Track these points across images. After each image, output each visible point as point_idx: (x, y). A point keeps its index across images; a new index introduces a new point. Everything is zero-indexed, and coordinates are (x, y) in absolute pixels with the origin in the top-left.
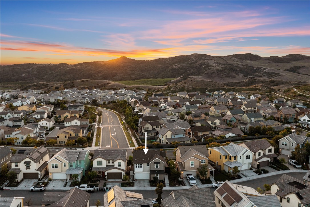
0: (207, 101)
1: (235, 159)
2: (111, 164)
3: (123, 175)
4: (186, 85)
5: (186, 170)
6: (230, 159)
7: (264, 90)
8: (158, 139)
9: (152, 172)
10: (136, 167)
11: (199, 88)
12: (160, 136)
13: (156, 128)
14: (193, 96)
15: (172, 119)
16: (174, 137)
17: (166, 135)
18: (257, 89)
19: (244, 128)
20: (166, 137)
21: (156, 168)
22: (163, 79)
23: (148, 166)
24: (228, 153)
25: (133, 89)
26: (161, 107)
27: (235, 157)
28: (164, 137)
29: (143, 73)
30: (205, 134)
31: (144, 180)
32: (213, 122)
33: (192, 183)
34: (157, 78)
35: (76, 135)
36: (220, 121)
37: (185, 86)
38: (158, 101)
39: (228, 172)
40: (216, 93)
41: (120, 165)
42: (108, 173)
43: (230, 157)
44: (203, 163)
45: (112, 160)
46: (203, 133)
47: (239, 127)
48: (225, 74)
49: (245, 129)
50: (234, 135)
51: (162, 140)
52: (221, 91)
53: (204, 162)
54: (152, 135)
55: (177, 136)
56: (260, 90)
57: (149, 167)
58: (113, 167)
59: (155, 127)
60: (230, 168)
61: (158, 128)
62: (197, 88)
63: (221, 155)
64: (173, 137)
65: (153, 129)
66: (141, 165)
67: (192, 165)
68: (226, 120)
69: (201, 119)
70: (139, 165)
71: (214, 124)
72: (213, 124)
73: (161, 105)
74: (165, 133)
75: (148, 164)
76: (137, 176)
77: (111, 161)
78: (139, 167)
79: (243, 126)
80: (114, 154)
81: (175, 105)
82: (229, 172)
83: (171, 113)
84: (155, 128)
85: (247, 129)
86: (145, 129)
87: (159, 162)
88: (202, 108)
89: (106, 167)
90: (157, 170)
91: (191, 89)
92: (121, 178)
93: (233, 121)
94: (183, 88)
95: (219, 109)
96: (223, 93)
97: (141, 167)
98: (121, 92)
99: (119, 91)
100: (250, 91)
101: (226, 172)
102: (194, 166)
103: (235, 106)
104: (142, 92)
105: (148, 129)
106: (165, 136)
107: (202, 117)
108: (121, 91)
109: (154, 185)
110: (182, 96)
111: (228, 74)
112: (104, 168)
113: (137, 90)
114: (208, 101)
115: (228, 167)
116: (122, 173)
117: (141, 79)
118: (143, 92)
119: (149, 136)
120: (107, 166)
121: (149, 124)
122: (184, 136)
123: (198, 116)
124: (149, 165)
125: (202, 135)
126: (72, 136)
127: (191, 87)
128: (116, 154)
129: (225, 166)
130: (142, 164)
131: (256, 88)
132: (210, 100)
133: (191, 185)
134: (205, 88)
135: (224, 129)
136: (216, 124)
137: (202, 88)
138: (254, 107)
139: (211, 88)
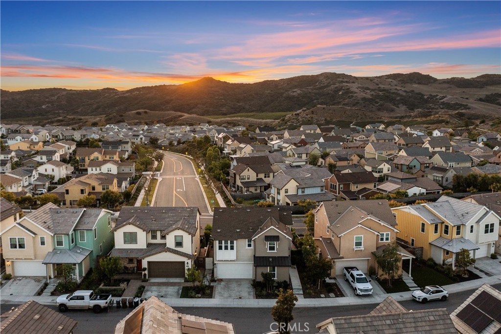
0: (354, 138)
1: (458, 233)
2: (159, 240)
3: (186, 268)
4: (313, 116)
5: (343, 258)
6: (446, 232)
7: (454, 122)
8: (269, 198)
9: (259, 261)
10: (220, 248)
11: (338, 121)
12: (273, 191)
13: (265, 177)
14: (328, 132)
15: (295, 164)
16: (303, 192)
17: (286, 187)
18: (442, 121)
19: (442, 177)
20: (286, 191)
21: (268, 251)
22: (273, 113)
23: (249, 245)
24: (439, 218)
25: (223, 125)
26: (272, 146)
27: (459, 228)
28: (282, 192)
29: (241, 104)
30: (365, 188)
31: (238, 281)
32: (376, 168)
33: (361, 290)
34: (263, 111)
35: (103, 189)
36: (390, 167)
37: (312, 118)
38: (266, 138)
39: (441, 263)
40: (369, 128)
41: (179, 244)
42: (149, 263)
43: (447, 227)
44: (385, 241)
45: (161, 231)
46: (361, 187)
47: (430, 177)
48: (377, 105)
49: (444, 180)
50: (424, 191)
51: (277, 199)
52: (378, 124)
53: (387, 239)
54: (256, 190)
55: (308, 191)
56: (447, 123)
57: (252, 247)
58: (163, 248)
59: (262, 176)
60: (448, 252)
61: (269, 177)
62: (334, 120)
63: (423, 225)
64: (300, 193)
65: (259, 180)
66: (232, 243)
67: (358, 244)
68: (401, 164)
69: (351, 164)
70: (226, 243)
71: (379, 172)
72: (376, 172)
73: (273, 143)
74: (285, 183)
75: (250, 241)
76: (222, 272)
77: (159, 234)
78: (226, 248)
79: (439, 175)
80: (168, 217)
81: (299, 143)
82: (444, 264)
83: (291, 154)
84: (263, 178)
85: (447, 180)
86: (243, 179)
87: (278, 236)
88: (350, 148)
89: (145, 247)
90: (272, 257)
91: (322, 122)
92: (182, 275)
93: (415, 166)
94: (309, 120)
95: (382, 149)
96: (380, 128)
97: (232, 248)
98: (202, 129)
99: (198, 128)
100: (429, 125)
101: (437, 262)
102: (362, 248)
103: (409, 145)
104: (238, 129)
105: (248, 179)
106: (284, 189)
107: (352, 160)
108: (202, 127)
109: (264, 292)
110: (309, 131)
111: (381, 105)
112: (142, 249)
113: (229, 126)
114: (358, 139)
115: (442, 251)
116: (184, 263)
117: (236, 113)
119: (251, 192)
120: (149, 245)
121: (250, 169)
122: (322, 190)
123: (346, 159)
124: (252, 243)
125: (358, 189)
126: (96, 191)
127: (323, 119)
128: (173, 216)
129: (433, 249)
130: (235, 242)
131: (440, 119)
132: (361, 137)
133: (358, 295)
134: (347, 120)
135: (402, 179)
136: (382, 172)
137: (343, 121)
138: (446, 147)
139: (359, 121)
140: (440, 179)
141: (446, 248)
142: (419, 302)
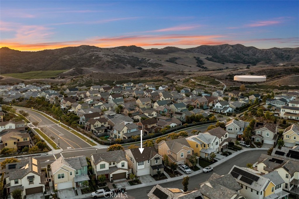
0: (124, 93)
1: (208, 147)
2: (112, 165)
3: (127, 174)
5: (178, 161)
6: (205, 147)
8: (112, 135)
9: (153, 167)
10: (139, 165)
11: (106, 81)
12: (115, 132)
13: (104, 124)
15: (111, 114)
16: (130, 131)
17: (123, 130)
20: (123, 132)
21: (156, 163)
23: (149, 162)
24: (202, 142)
25: (33, 84)
27: (208, 144)
28: (121, 133)
30: (153, 126)
31: (145, 176)
32: (151, 114)
33: (188, 172)
35: (24, 140)
36: (156, 113)
37: (91, 79)
38: (78, 96)
39: (204, 158)
40: (126, 85)
41: (123, 166)
42: (113, 175)
43: (205, 145)
44: (189, 153)
45: (113, 162)
47: (175, 117)
48: (115, 65)
49: (182, 118)
50: (175, 124)
51: (118, 136)
52: (130, 83)
53: (190, 152)
54: (102, 131)
55: (132, 131)
57: (149, 163)
58: (116, 168)
59: (103, 124)
60: (206, 153)
61: (106, 124)
62: (104, 80)
63: (197, 145)
64: (129, 132)
65: (102, 126)
66: (143, 162)
68: (160, 111)
69: (136, 112)
70: (141, 163)
71: (152, 116)
73: (87, 100)
75: (149, 161)
76: (139, 174)
78: (141, 164)
79: (179, 116)
80: (114, 156)
81: (100, 99)
82: (205, 158)
83: (103, 108)
84: (104, 125)
86: (95, 127)
87: (159, 158)
88: (127, 101)
89: (108, 169)
90: (157, 165)
91: (98, 82)
92: (125, 177)
93: (165, 111)
95: (144, 101)
96: (131, 85)
97: (143, 164)
99: (18, 86)
101: (203, 157)
102: (183, 157)
103: (153, 97)
105: (98, 126)
107: (136, 110)
108: (20, 86)
109: (158, 178)
110: (96, 89)
111: (117, 65)
112: (108, 170)
113: (38, 84)
115: (204, 154)
116: (125, 173)
118: (46, 86)
119: (100, 133)
120: (110, 168)
121: (98, 122)
122: (137, 129)
123: (133, 110)
124: (150, 161)
125: (151, 127)
126: (20, 141)
128: (115, 155)
129: (201, 153)
130: (144, 162)
131: (159, 79)
133: (187, 174)
135: (166, 120)
138: (170, 98)
139: (118, 80)
140: (180, 118)
141: (206, 152)
142: (206, 173)
